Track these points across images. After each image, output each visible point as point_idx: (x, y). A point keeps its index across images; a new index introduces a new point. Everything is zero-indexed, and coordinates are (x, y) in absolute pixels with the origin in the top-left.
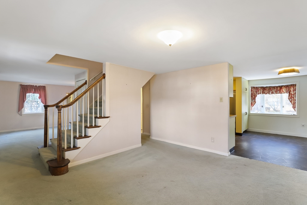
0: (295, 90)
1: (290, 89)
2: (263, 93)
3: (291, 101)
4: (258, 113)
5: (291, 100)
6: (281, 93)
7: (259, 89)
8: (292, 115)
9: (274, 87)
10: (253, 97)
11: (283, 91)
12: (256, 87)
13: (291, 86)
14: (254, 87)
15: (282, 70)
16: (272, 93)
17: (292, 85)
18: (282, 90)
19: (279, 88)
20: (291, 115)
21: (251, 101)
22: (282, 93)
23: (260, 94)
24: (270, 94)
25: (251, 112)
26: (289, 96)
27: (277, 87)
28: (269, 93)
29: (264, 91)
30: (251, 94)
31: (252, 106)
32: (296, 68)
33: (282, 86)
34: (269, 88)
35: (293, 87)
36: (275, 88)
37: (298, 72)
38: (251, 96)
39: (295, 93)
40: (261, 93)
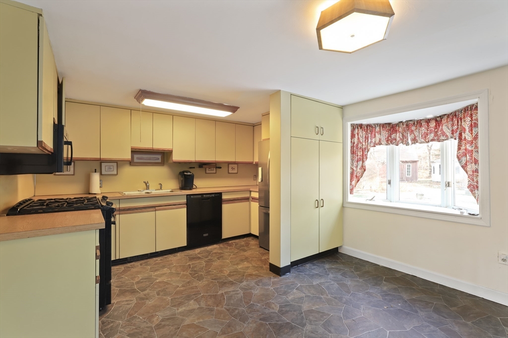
0: (476, 125)
1: (461, 125)
2: (390, 141)
3: (466, 164)
5: (464, 162)
6: (439, 140)
7: (378, 129)
8: (465, 217)
9: (419, 123)
10: (359, 154)
11: (444, 134)
12: (368, 126)
13: (465, 111)
14: (361, 126)
16: (415, 141)
17: (467, 107)
18: (442, 129)
19: (433, 124)
20: (461, 216)
21: (352, 165)
22: (442, 138)
23: (380, 144)
24: (407, 144)
25: (351, 198)
26: (459, 149)
27: (428, 121)
28: (404, 141)
29: (393, 136)
30: (352, 147)
31: (355, 180)
33: (441, 117)
34: (405, 126)
35: (471, 116)
36: (421, 126)
38: (353, 153)
39: (476, 138)
40: (384, 143)
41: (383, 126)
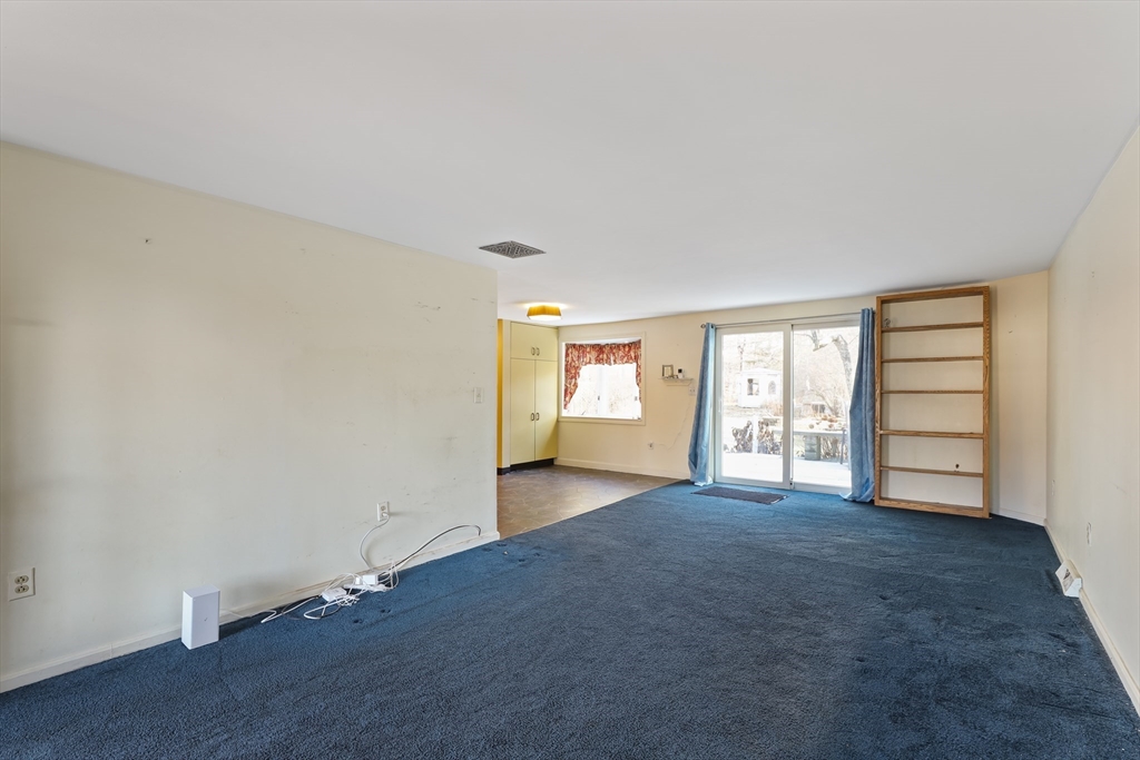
2: (599, 361)
4: (586, 415)
7: (588, 349)
9: (618, 346)
10: (572, 372)
12: (581, 346)
14: (574, 346)
15: (536, 305)
16: (615, 362)
21: (566, 382)
23: (590, 363)
24: (610, 364)
25: (564, 413)
27: (624, 346)
28: (608, 361)
29: (601, 356)
30: (566, 365)
31: (569, 395)
32: (562, 307)
34: (609, 348)
36: (620, 349)
37: (558, 313)
38: (567, 371)
40: (593, 361)
41: (593, 347)
